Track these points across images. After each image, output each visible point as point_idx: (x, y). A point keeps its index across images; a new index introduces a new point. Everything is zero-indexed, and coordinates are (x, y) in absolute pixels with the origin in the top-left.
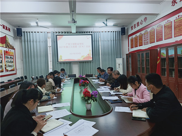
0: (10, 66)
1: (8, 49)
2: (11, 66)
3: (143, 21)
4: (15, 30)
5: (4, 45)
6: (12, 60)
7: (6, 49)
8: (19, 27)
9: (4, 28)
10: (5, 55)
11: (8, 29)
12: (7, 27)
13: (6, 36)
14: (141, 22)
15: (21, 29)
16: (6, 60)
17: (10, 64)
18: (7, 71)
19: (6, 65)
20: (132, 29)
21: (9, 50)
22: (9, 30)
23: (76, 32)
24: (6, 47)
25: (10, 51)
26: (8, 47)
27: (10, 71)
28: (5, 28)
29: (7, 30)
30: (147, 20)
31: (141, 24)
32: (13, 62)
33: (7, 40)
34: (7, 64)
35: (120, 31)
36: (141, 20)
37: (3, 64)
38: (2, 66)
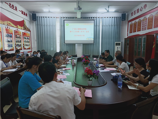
0: (27, 45)
3: (143, 8)
4: (31, 15)
5: (23, 28)
6: (29, 40)
8: (34, 12)
9: (22, 13)
10: (23, 36)
11: (25, 14)
12: (24, 13)
13: (24, 20)
14: (141, 9)
15: (36, 14)
16: (24, 40)
17: (27, 44)
18: (25, 49)
20: (132, 15)
23: (81, 17)
24: (24, 30)
25: (27, 33)
26: (26, 29)
27: (27, 49)
29: (25, 15)
30: (146, 7)
31: (141, 10)
32: (29, 42)
33: (25, 23)
35: (120, 17)
36: (141, 7)
37: (22, 43)
38: (21, 45)
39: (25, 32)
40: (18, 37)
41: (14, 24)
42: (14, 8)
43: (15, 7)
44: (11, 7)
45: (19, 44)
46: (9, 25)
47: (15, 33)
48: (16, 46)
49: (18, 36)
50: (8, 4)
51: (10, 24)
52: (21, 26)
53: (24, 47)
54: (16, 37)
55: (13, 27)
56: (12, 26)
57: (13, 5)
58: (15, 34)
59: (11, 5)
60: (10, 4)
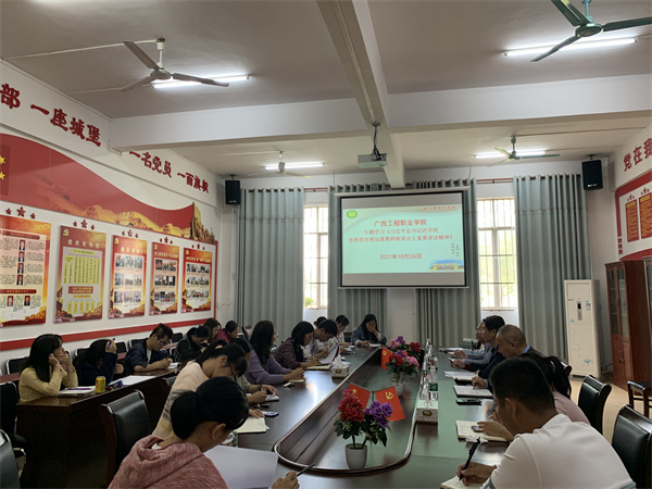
0: (197, 295)
1: (196, 244)
2: (202, 295)
4: (222, 186)
5: (187, 232)
6: (206, 277)
7: (189, 244)
8: (232, 176)
9: (189, 182)
10: (185, 260)
11: (201, 184)
12: (198, 180)
13: (193, 205)
15: (239, 182)
16: (189, 275)
17: (199, 289)
18: (188, 309)
19: (184, 293)
20: (628, 166)
21: (198, 246)
22: (205, 187)
23: (407, 185)
24: (191, 238)
25: (201, 249)
26: (198, 236)
27: (196, 310)
28: (194, 181)
29: (199, 187)
32: (207, 283)
33: (196, 215)
34: (190, 288)
37: (178, 290)
38: (173, 295)
39: (196, 248)
40: (166, 267)
41: (153, 220)
42: (159, 168)
43: (163, 164)
44: (150, 166)
45: (168, 290)
46: (137, 225)
47: (154, 251)
48: (153, 298)
49: (165, 262)
50: (139, 156)
51: (139, 221)
52: (182, 228)
53: (184, 301)
54: (158, 265)
55: (151, 230)
56: (147, 229)
57: (157, 159)
58: (153, 256)
59: (151, 160)
60: (148, 156)
